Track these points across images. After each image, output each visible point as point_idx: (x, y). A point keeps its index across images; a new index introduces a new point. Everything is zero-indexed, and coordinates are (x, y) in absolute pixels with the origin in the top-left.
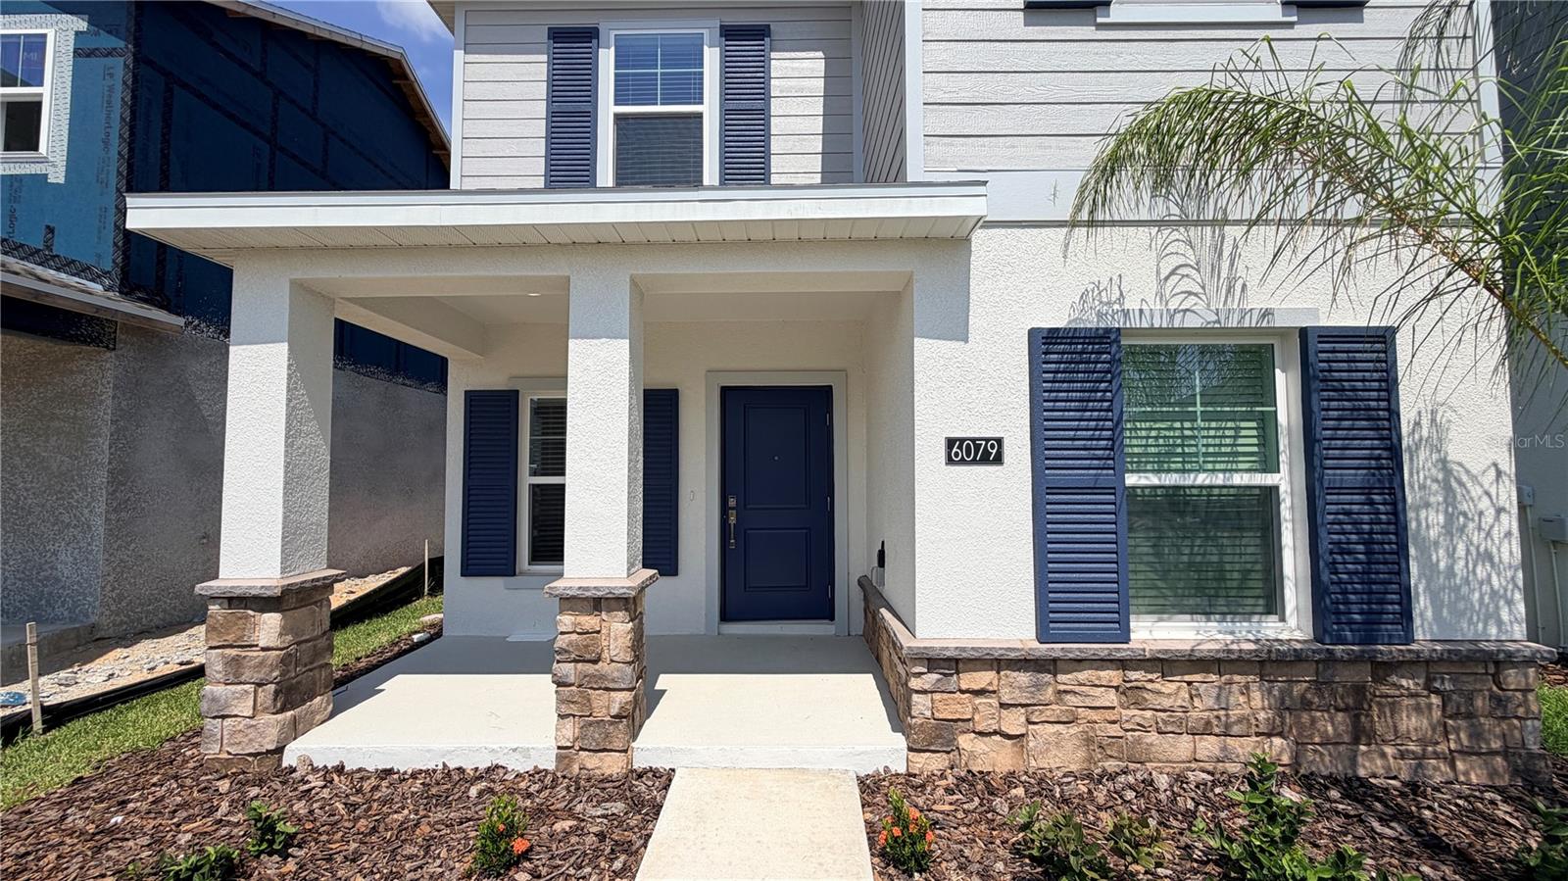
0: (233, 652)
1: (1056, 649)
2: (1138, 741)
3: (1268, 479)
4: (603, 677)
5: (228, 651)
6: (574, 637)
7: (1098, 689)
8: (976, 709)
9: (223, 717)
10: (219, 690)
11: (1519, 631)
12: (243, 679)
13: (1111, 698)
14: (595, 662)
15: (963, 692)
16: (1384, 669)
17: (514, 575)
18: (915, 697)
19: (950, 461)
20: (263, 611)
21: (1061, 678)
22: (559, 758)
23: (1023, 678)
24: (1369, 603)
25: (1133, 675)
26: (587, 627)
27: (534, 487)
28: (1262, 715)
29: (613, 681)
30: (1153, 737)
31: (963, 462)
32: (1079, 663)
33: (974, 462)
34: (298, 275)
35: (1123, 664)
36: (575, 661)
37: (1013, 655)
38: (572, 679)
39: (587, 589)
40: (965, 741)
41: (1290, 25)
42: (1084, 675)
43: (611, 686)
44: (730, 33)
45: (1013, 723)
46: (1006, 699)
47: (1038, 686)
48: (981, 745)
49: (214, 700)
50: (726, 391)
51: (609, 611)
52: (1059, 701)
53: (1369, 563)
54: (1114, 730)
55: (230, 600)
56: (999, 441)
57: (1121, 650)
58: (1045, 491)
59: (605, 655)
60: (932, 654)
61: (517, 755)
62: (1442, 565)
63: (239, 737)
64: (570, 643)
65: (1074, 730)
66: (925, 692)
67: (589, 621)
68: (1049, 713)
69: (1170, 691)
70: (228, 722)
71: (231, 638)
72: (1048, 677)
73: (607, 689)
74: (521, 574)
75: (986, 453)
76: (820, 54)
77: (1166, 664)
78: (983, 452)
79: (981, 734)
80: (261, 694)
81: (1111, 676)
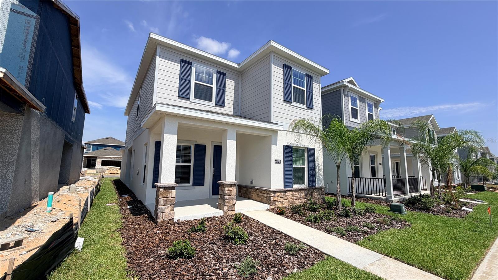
0: (166, 199)
1: (285, 189)
2: (293, 201)
3: (303, 166)
4: (232, 198)
5: (164, 199)
6: (228, 191)
8: (278, 198)
9: (163, 213)
10: (163, 207)
11: (323, 185)
12: (168, 204)
13: (291, 195)
14: (231, 196)
15: (276, 196)
16: (314, 189)
18: (271, 197)
20: (171, 190)
21: (286, 193)
22: (224, 214)
23: (283, 193)
24: (312, 180)
25: (293, 192)
26: (230, 190)
28: (304, 196)
29: (234, 198)
30: (295, 200)
31: (276, 163)
32: (288, 191)
33: (278, 163)
34: (180, 122)
35: (292, 191)
36: (228, 196)
37: (282, 190)
38: (227, 199)
39: (231, 183)
40: (277, 203)
41: (307, 110)
42: (288, 193)
43: (233, 199)
44: (218, 72)
45: (281, 200)
46: (281, 197)
47: (284, 195)
49: (162, 209)
50: (215, 146)
51: (233, 187)
52: (286, 197)
53: (312, 175)
54: (291, 200)
55: (165, 187)
56: (280, 160)
57: (292, 189)
58: (285, 167)
59: (233, 194)
60: (274, 191)
61: (217, 214)
62: (318, 175)
63: (167, 216)
64: (228, 192)
65: (287, 200)
66: (272, 197)
67: (230, 189)
68: (285, 199)
69: (296, 194)
70: (163, 214)
71: (165, 196)
72: (285, 193)
73: (232, 200)
76: (234, 81)
77: (296, 190)
78: (278, 162)
80: (171, 207)
81: (291, 192)
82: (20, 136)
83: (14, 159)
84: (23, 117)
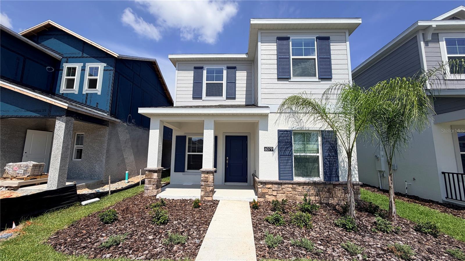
0: (150, 179)
1: (281, 181)
2: (295, 197)
3: (318, 155)
4: (208, 185)
5: (149, 179)
6: (204, 178)
7: (288, 188)
8: (268, 191)
9: (148, 190)
10: (147, 185)
12: (151, 184)
13: (291, 189)
14: (207, 182)
15: (267, 188)
16: (334, 186)
17: (184, 172)
18: (259, 189)
19: (265, 151)
20: (154, 173)
21: (282, 186)
22: (201, 198)
23: (276, 186)
24: (331, 173)
25: (294, 186)
26: (206, 176)
27: (189, 155)
28: (315, 193)
29: (210, 185)
30: (297, 196)
31: (267, 151)
32: (285, 184)
33: (269, 151)
34: (161, 119)
35: (292, 184)
36: (204, 182)
37: (274, 182)
38: (203, 185)
39: (206, 170)
40: (267, 196)
41: (320, 82)
42: (286, 186)
43: (210, 186)
44: (228, 68)
45: (275, 193)
46: (273, 189)
47: (279, 187)
48: (269, 197)
49: (146, 187)
51: (210, 174)
52: (282, 190)
54: (291, 195)
55: (149, 171)
56: (273, 148)
57: (292, 182)
58: (280, 156)
59: (209, 181)
60: (261, 182)
61: (194, 197)
63: (150, 193)
64: (203, 179)
65: (285, 195)
66: (260, 188)
67: (207, 176)
68: (280, 192)
69: (300, 188)
70: (148, 191)
71: (149, 177)
72: (280, 186)
73: (209, 187)
74: (186, 172)
75: (271, 150)
76: (246, 72)
77: (299, 184)
79: (269, 195)
80: (154, 186)
81: (291, 186)
82: (107, 138)
83: (105, 151)
84: (108, 127)
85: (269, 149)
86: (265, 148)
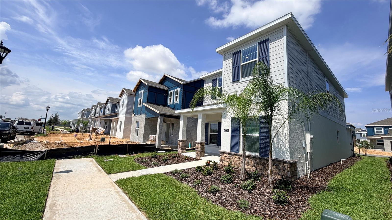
1: (233, 153)
2: (239, 165)
4: (198, 150)
7: (235, 158)
8: (225, 158)
12: (180, 147)
13: (237, 159)
15: (224, 156)
17: (207, 144)
19: (224, 132)
20: (181, 142)
22: (196, 157)
24: (265, 150)
25: (239, 157)
32: (234, 155)
34: (184, 116)
35: (238, 155)
36: (197, 148)
39: (198, 142)
42: (234, 156)
45: (228, 160)
46: (227, 157)
47: (230, 157)
48: (225, 162)
52: (232, 159)
53: (265, 145)
54: (237, 163)
55: (179, 141)
56: (228, 129)
57: (238, 154)
58: (232, 135)
59: (199, 148)
62: (277, 147)
65: (234, 162)
66: (221, 156)
67: (198, 145)
71: (179, 144)
72: (231, 156)
74: (209, 145)
75: (227, 131)
79: (225, 161)
80: (181, 149)
81: (237, 157)
85: (226, 131)
86: (224, 130)
